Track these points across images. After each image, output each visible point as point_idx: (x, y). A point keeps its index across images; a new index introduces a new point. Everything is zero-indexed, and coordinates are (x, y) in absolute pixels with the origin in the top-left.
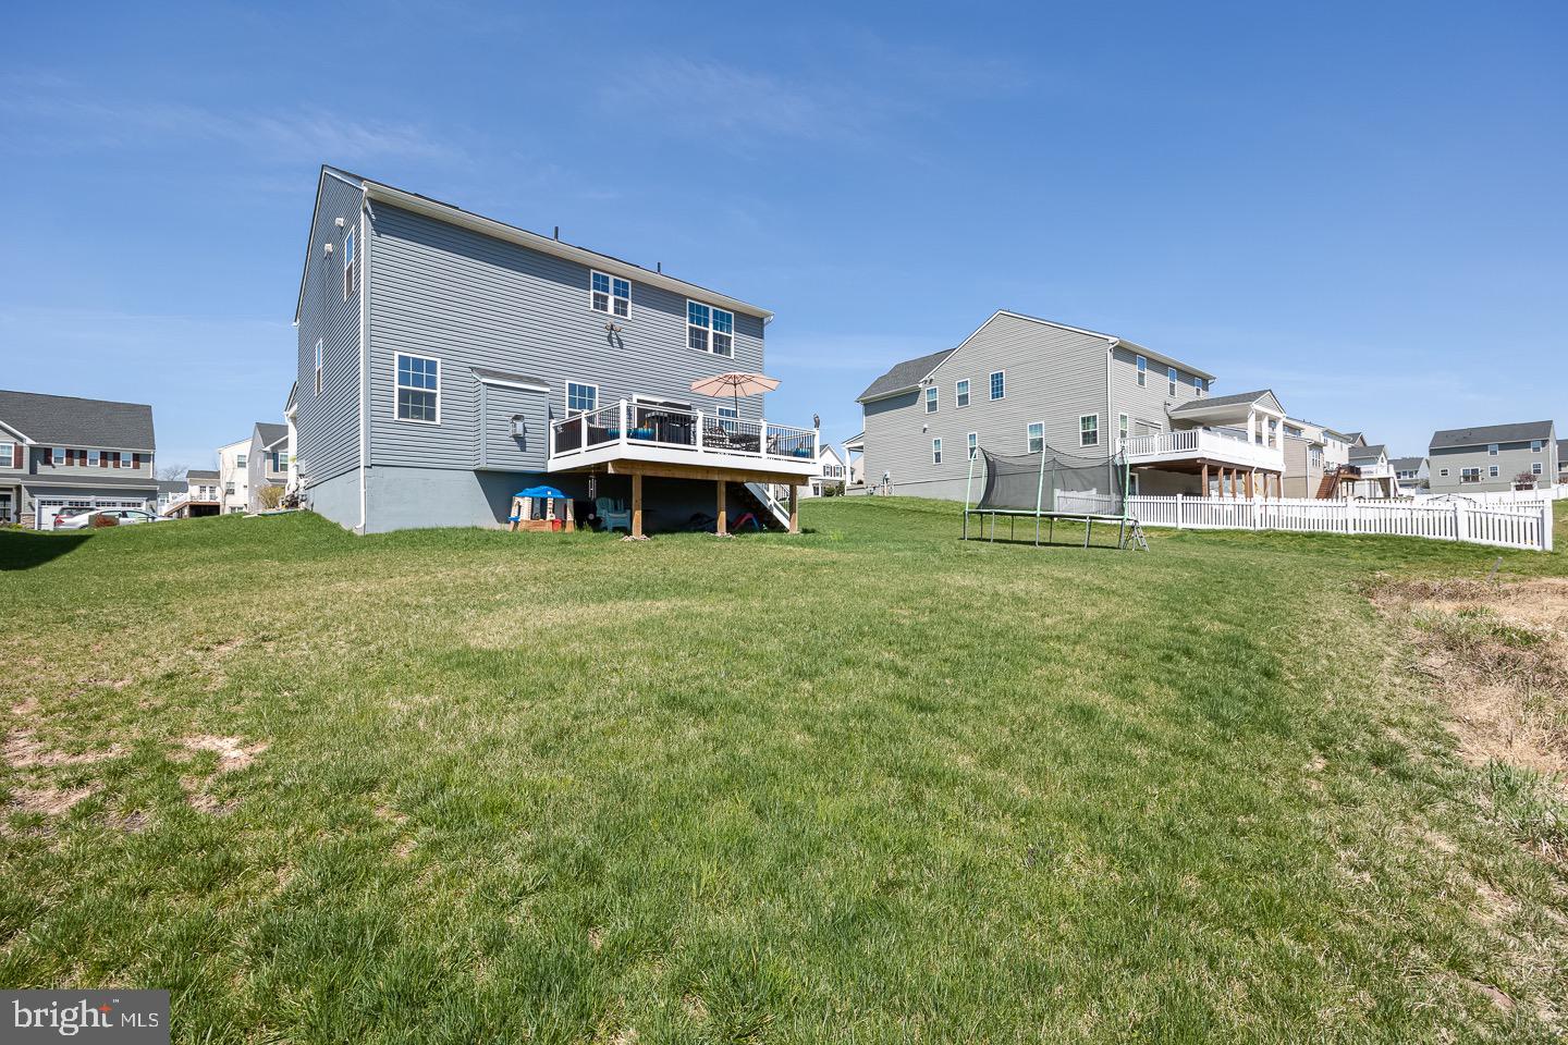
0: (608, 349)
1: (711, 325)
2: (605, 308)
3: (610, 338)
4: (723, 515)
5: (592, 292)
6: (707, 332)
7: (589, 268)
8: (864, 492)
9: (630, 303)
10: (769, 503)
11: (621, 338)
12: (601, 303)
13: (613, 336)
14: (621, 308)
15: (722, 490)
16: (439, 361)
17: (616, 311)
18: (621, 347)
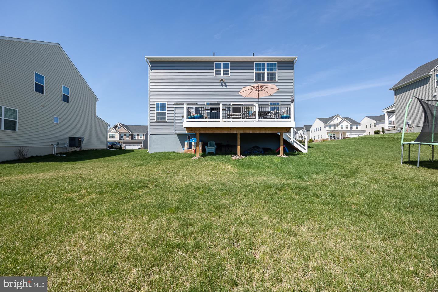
0: (221, 88)
1: (266, 70)
2: (220, 74)
3: (222, 84)
4: (239, 147)
5: (215, 70)
6: (264, 73)
7: (214, 62)
8: (395, 132)
9: (229, 70)
10: (291, 141)
11: (226, 83)
12: (218, 73)
13: (223, 83)
14: (226, 73)
15: (239, 136)
16: (167, 102)
17: (224, 74)
18: (226, 86)
